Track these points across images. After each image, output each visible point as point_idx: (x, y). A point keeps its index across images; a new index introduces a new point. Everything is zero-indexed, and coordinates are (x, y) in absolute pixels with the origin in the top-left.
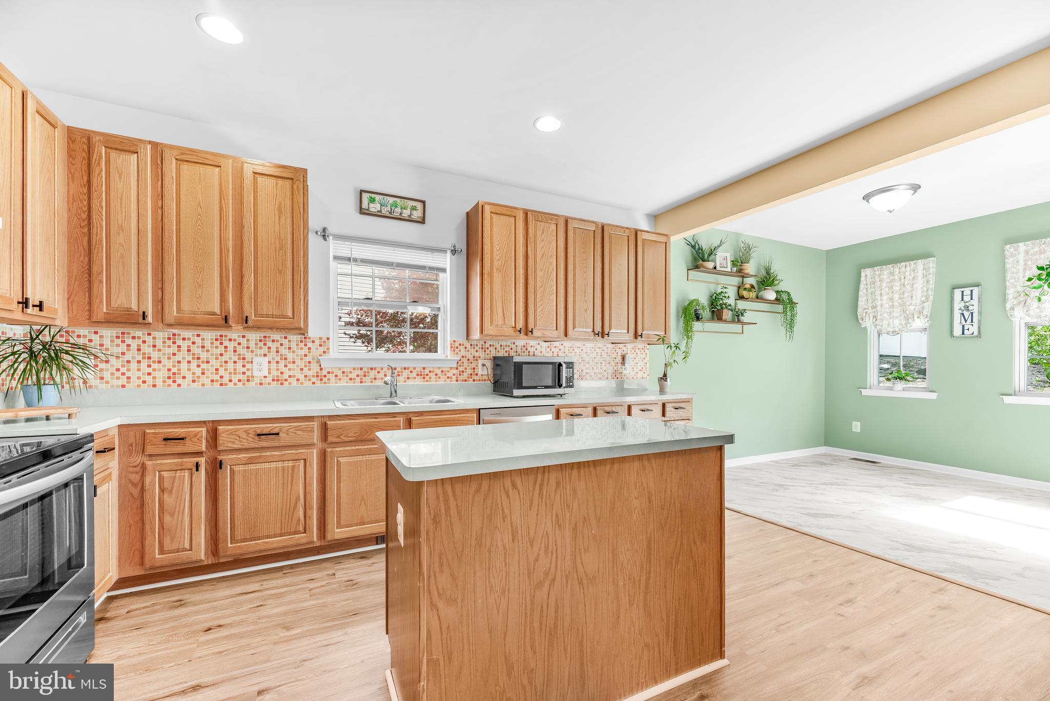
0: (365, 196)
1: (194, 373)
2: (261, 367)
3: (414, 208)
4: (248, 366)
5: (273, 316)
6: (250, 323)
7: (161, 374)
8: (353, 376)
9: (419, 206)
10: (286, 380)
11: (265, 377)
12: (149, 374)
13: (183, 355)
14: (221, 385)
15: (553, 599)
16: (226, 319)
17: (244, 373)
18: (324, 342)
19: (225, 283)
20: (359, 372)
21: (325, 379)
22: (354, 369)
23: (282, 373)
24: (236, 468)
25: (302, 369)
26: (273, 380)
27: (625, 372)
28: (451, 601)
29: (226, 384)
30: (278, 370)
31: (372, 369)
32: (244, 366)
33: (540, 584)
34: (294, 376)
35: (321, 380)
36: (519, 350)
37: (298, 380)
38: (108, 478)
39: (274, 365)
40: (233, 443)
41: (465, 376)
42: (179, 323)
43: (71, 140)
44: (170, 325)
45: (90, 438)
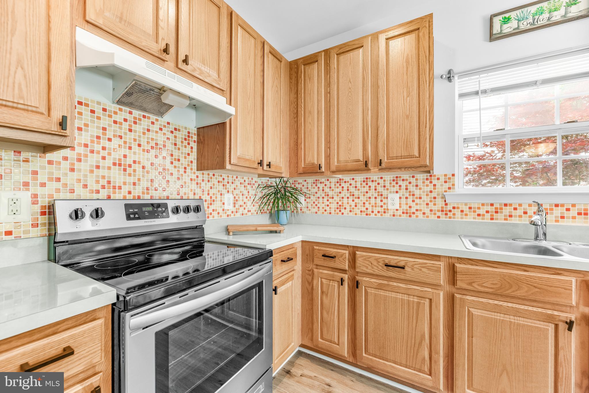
0: (497, 20)
1: (351, 206)
2: (394, 201)
3: (572, 3)
4: (385, 201)
5: (401, 157)
6: (383, 165)
7: (334, 206)
8: (482, 211)
10: (414, 213)
11: (397, 210)
12: (328, 205)
13: (345, 193)
14: (367, 214)
16: (366, 164)
17: (382, 206)
18: (449, 178)
19: (366, 136)
20: (489, 208)
21: (450, 214)
22: (483, 205)
23: (410, 207)
24: (369, 290)
25: (427, 204)
26: (403, 213)
29: (370, 215)
30: (407, 204)
31: (506, 205)
32: (381, 201)
34: (421, 210)
35: (446, 214)
37: (424, 213)
38: (290, 278)
39: (404, 200)
40: (367, 268)
42: (339, 170)
43: (291, 69)
44: (333, 172)
45: (270, 253)
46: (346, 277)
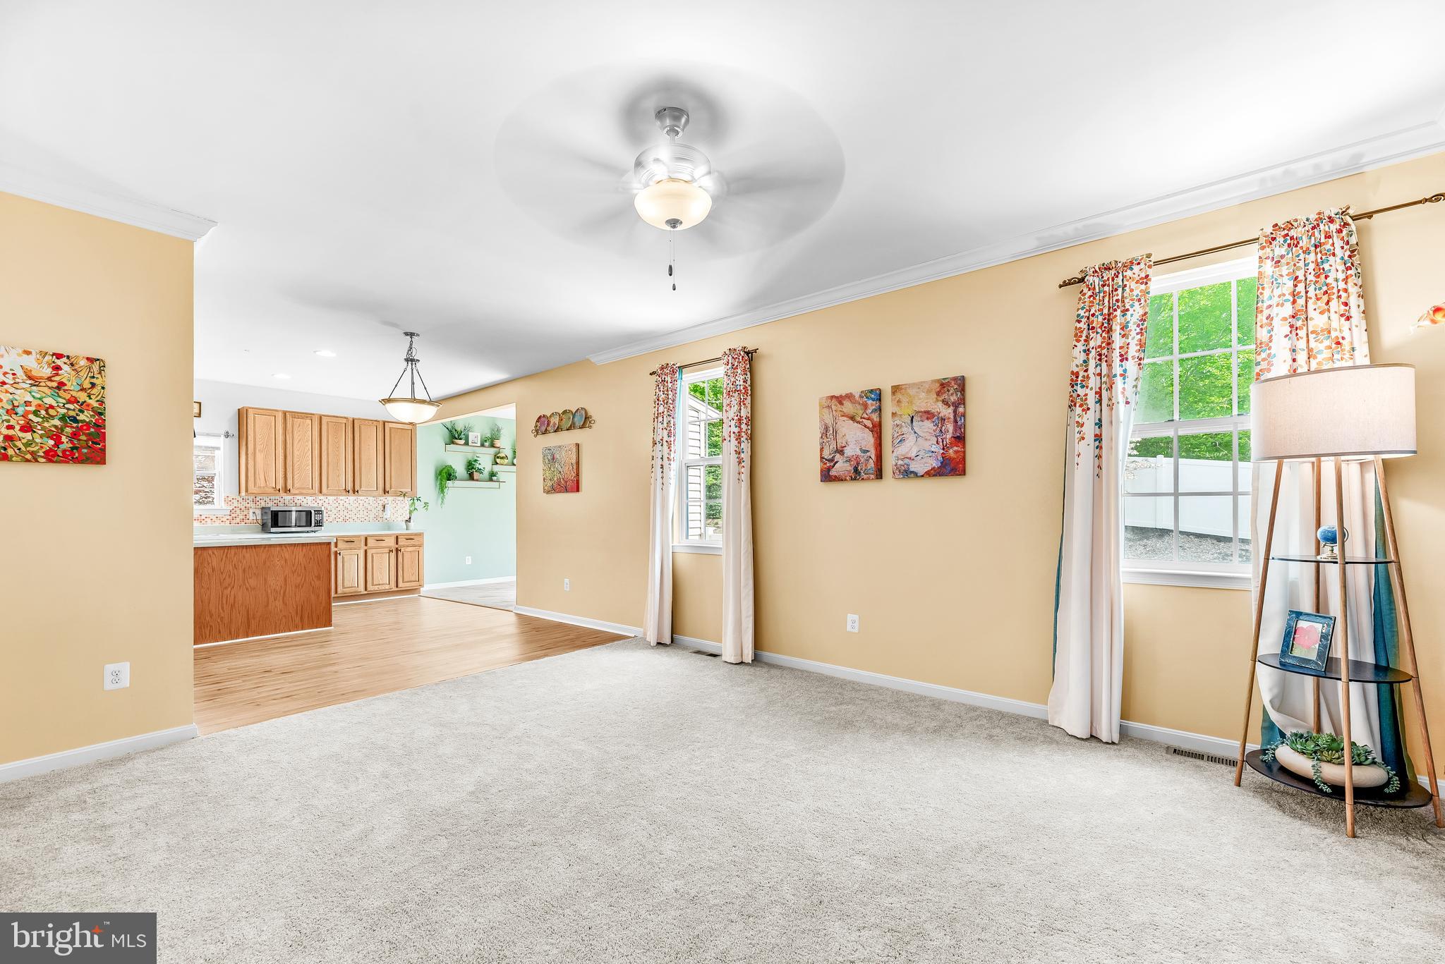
9: (196, 406)
15: (232, 593)
27: (385, 517)
33: (226, 588)
41: (238, 520)
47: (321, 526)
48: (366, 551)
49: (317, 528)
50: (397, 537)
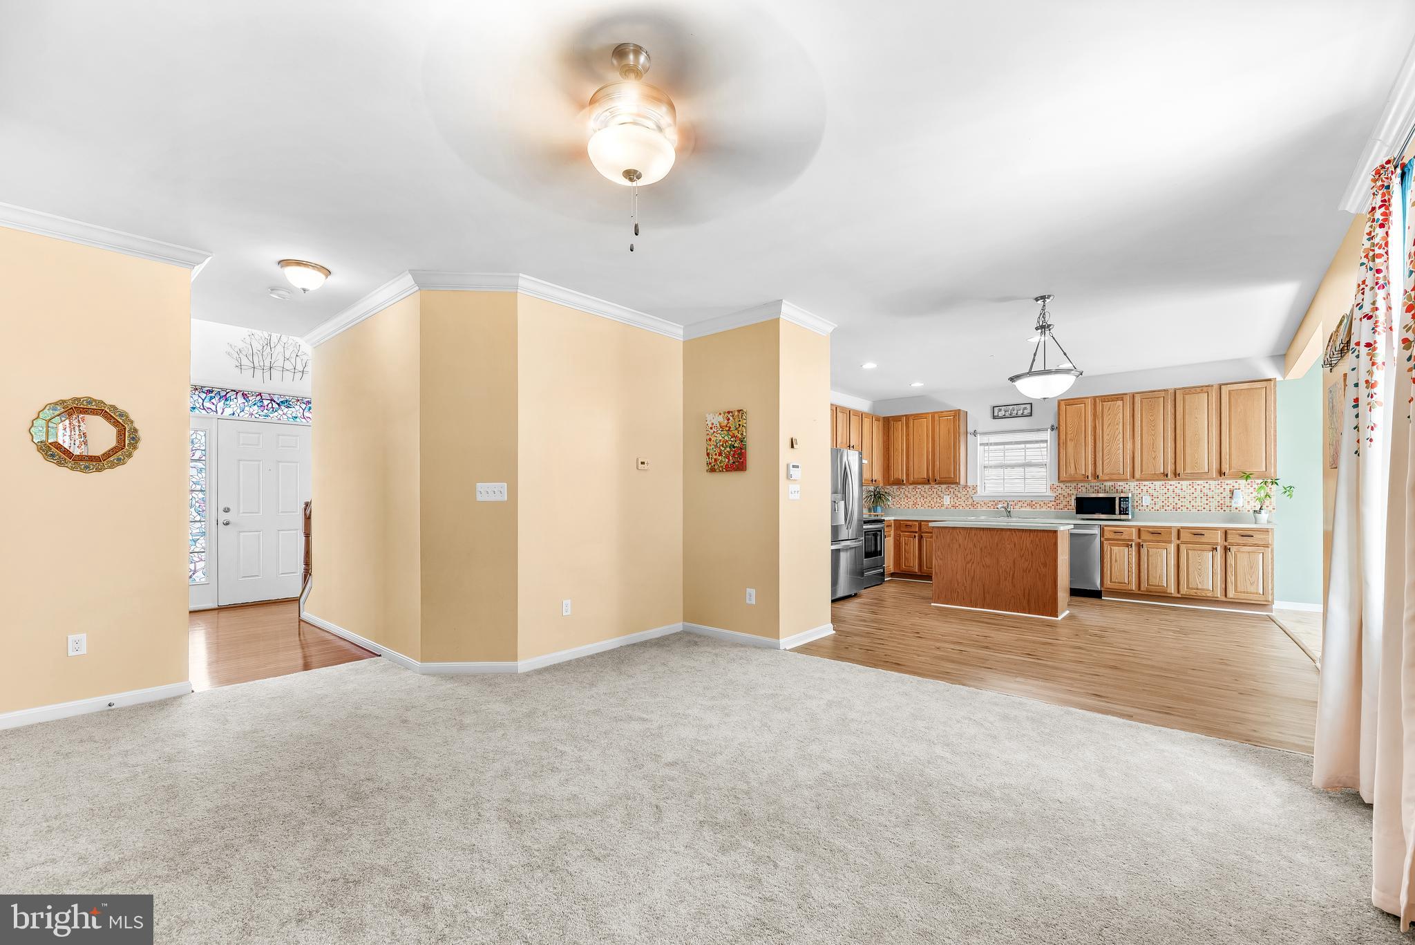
0: (996, 409)
1: (922, 503)
2: (947, 500)
3: (1025, 409)
4: (943, 500)
5: (947, 479)
6: (938, 481)
7: (911, 503)
8: (990, 505)
9: (1028, 406)
10: (957, 507)
11: (949, 505)
12: (907, 503)
13: (918, 495)
16: (929, 481)
17: (940, 503)
18: (975, 488)
19: (928, 466)
20: (993, 503)
21: (976, 507)
22: (990, 502)
23: (956, 503)
25: (964, 502)
26: (952, 507)
27: (1234, 505)
28: (940, 559)
30: (954, 502)
31: (1000, 502)
34: (961, 505)
35: (974, 506)
36: (1107, 488)
38: (889, 536)
39: (952, 499)
41: (1061, 506)
42: (915, 483)
43: (884, 421)
44: (911, 484)
45: (884, 520)
46: (917, 535)
47: (1128, 514)
48: (1178, 546)
49: (1123, 517)
50: (1226, 532)
